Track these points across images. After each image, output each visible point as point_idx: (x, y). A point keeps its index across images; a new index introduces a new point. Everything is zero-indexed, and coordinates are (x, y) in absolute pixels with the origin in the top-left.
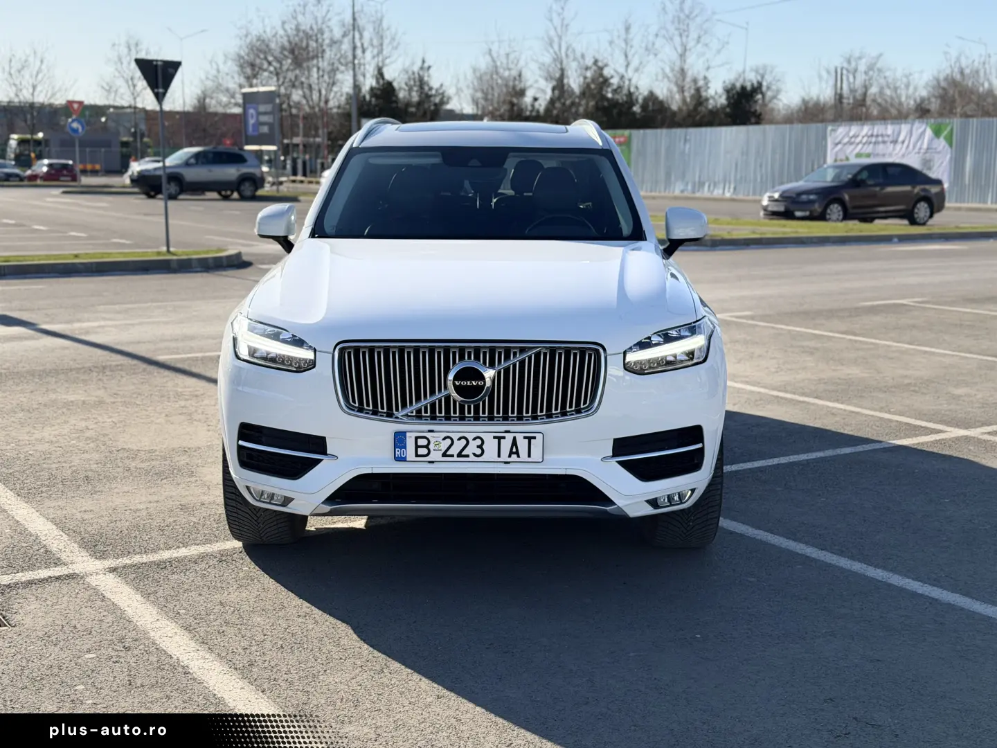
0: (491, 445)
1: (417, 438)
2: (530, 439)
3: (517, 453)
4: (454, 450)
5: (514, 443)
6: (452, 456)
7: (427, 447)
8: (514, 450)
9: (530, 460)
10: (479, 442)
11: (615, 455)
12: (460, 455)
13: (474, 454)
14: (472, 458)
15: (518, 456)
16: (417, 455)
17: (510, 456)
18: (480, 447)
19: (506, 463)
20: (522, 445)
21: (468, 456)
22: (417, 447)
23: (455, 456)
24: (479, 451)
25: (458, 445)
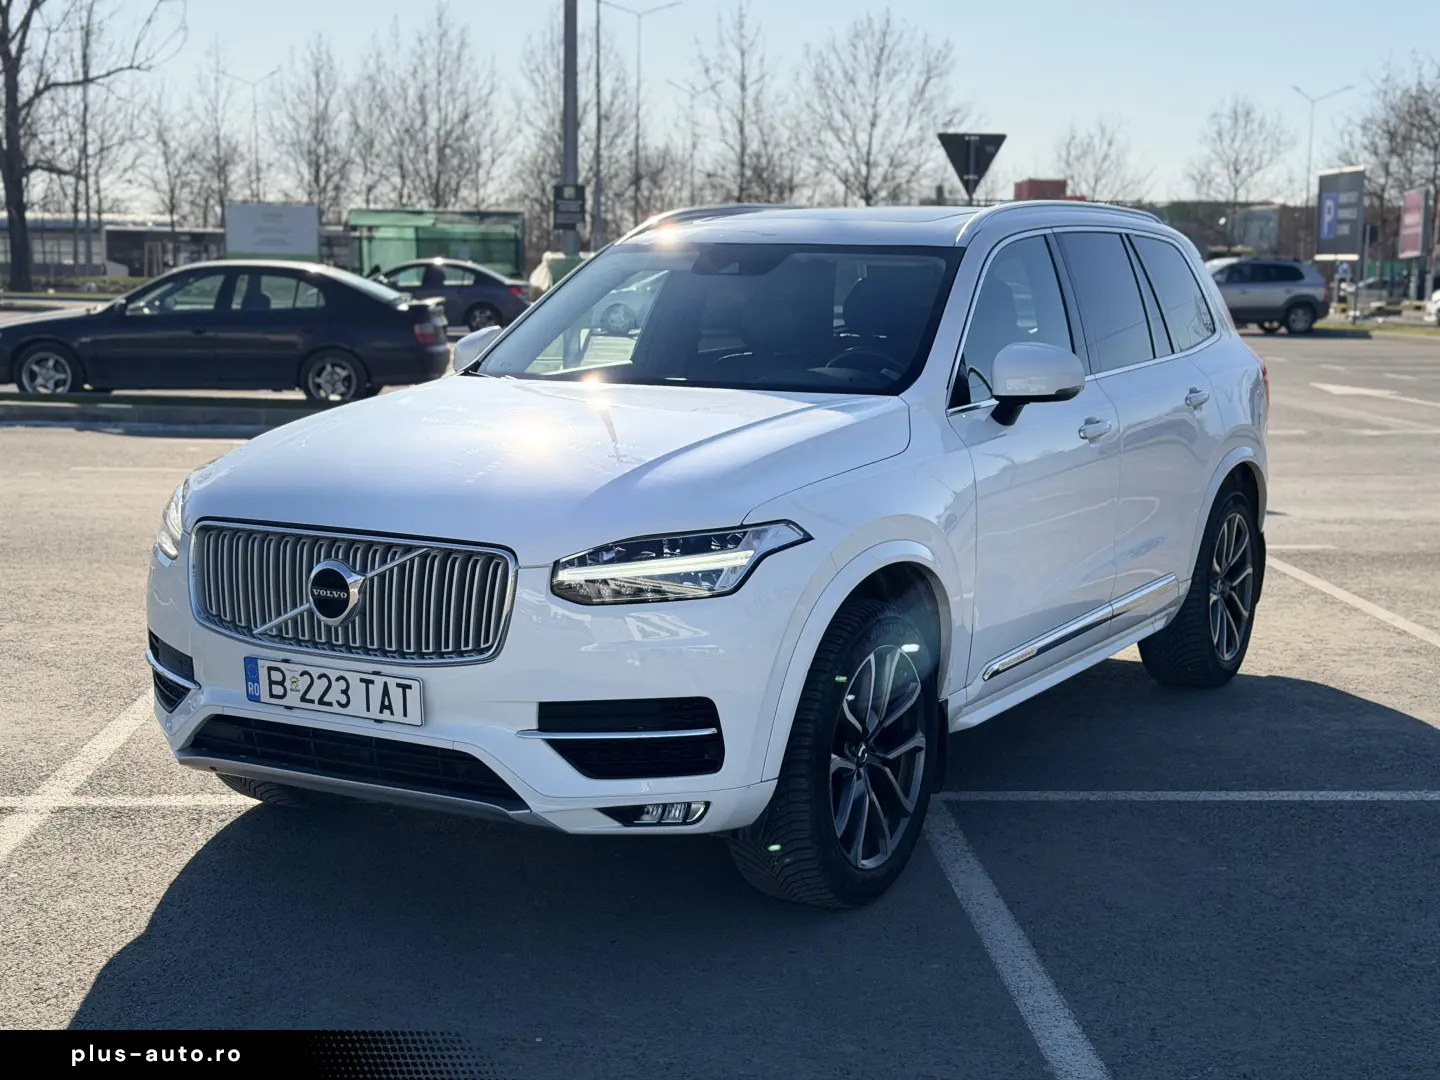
0: (357, 690)
1: (270, 669)
2: (405, 687)
3: (390, 707)
4: (314, 694)
5: (386, 692)
6: (312, 701)
7: (282, 683)
8: (386, 703)
9: (405, 720)
10: (342, 685)
11: (542, 728)
12: (321, 702)
13: (339, 703)
14: (336, 708)
15: (392, 714)
16: (272, 696)
17: (381, 712)
18: (345, 692)
19: (377, 721)
20: (396, 695)
21: (330, 704)
22: (271, 683)
23: (316, 702)
24: (344, 700)
25: (320, 686)
